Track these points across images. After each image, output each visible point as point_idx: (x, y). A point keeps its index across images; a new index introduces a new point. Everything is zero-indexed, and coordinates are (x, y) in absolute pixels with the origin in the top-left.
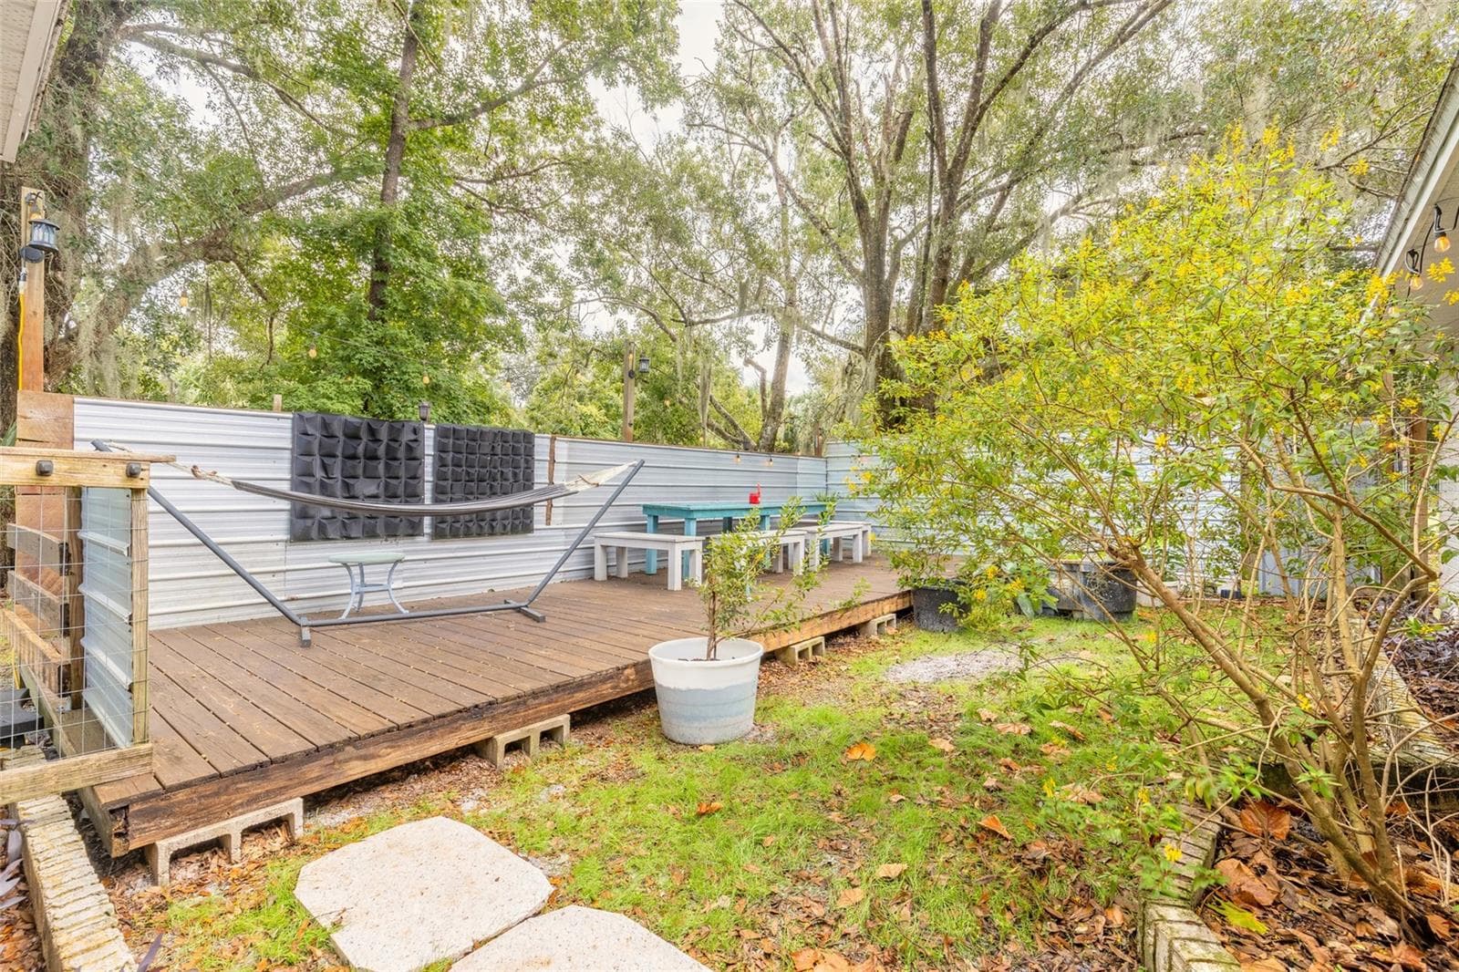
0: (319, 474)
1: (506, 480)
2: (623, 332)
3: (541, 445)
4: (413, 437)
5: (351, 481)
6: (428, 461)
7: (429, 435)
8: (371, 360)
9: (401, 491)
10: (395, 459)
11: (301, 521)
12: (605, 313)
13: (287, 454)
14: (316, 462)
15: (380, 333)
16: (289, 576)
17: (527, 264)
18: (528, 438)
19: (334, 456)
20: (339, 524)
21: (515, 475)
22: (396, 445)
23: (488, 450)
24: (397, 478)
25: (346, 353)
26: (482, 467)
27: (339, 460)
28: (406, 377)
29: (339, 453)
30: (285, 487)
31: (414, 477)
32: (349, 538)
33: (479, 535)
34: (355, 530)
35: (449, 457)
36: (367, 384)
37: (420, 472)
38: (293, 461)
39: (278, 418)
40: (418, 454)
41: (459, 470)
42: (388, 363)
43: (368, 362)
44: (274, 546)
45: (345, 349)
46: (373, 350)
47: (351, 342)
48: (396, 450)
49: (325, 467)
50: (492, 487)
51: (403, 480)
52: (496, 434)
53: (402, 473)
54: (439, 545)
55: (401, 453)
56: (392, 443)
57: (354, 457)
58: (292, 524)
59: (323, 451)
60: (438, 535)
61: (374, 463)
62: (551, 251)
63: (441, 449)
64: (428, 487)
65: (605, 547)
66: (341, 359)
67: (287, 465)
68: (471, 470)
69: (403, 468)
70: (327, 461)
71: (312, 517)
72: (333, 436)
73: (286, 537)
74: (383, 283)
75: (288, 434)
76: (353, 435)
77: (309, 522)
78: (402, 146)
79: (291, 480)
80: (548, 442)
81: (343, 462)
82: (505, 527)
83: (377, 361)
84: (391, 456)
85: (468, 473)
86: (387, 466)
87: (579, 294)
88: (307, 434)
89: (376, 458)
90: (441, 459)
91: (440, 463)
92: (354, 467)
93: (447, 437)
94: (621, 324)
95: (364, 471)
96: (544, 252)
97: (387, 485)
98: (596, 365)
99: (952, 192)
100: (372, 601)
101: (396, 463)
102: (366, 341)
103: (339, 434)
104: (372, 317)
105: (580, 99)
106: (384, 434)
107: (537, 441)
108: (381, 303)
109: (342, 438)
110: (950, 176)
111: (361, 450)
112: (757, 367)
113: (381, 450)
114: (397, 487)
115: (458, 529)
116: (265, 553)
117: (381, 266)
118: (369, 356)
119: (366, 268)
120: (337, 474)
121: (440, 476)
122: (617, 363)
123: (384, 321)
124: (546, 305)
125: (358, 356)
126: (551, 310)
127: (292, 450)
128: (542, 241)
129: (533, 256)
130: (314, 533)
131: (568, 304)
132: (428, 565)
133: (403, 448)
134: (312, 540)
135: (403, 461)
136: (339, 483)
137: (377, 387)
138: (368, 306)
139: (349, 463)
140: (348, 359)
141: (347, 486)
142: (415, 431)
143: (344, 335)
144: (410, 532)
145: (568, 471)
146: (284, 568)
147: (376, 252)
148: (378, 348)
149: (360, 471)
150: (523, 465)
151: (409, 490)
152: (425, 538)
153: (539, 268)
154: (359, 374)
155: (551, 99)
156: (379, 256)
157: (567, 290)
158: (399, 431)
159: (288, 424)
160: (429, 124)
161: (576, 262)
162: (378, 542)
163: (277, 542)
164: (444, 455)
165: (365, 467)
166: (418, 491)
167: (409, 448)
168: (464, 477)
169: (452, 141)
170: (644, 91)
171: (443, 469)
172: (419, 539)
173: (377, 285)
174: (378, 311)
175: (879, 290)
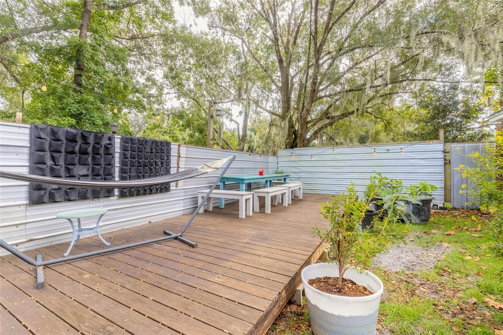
0: (49, 162)
1: (158, 166)
2: (183, 107)
3: (174, 147)
4: (108, 142)
5: (70, 167)
6: (117, 156)
7: (117, 141)
8: (75, 110)
9: (101, 172)
10: (99, 154)
11: (37, 192)
12: (175, 99)
13: (27, 151)
14: (48, 155)
15: (79, 98)
16: (28, 226)
17: (144, 77)
18: (168, 144)
19: (60, 152)
20: (63, 192)
21: (162, 163)
22: (99, 146)
23: (149, 150)
24: (99, 165)
25: (62, 106)
26: (146, 159)
27: (63, 154)
28: (93, 119)
29: (63, 150)
30: (25, 171)
31: (110, 164)
32: (69, 200)
33: (144, 194)
34: (74, 196)
35: (129, 154)
36: (73, 121)
37: (112, 162)
38: (31, 154)
39: (20, 127)
40: (111, 152)
41: (134, 160)
42: (84, 112)
43: (74, 111)
44: (17, 209)
45: (61, 104)
46: (77, 106)
47: (65, 101)
48: (99, 149)
49: (53, 158)
50: (151, 169)
51: (103, 166)
52: (153, 142)
53: (102, 162)
54: (123, 201)
55: (102, 151)
56: (96, 145)
57: (73, 153)
58: (30, 193)
59: (52, 149)
60: (123, 195)
61: (86, 156)
62: (154, 73)
63: (124, 149)
64: (117, 170)
65: (203, 197)
66: (60, 109)
67: (26, 157)
68: (141, 161)
69: (103, 158)
70: (55, 155)
71: (45, 189)
72: (58, 140)
73: (26, 202)
74: (80, 76)
75: (27, 138)
76: (72, 139)
77: (42, 192)
78: (90, 15)
79: (29, 166)
80: (177, 147)
81: (66, 156)
82: (157, 190)
83: (78, 110)
84: (96, 152)
85: (139, 162)
86: (94, 158)
87: (166, 91)
88: (41, 138)
89: (87, 153)
90: (124, 154)
91: (124, 156)
92: (73, 158)
93: (128, 143)
94: (182, 104)
95: (79, 161)
96: (151, 73)
97: (93, 169)
98: (172, 120)
99: (318, 56)
100: (84, 235)
101: (99, 156)
102: (72, 101)
103: (63, 138)
104: (75, 91)
105: (169, 8)
106: (91, 140)
107: (172, 146)
108: (80, 85)
109: (65, 141)
110: (318, 50)
111: (77, 148)
112: (236, 123)
113: (90, 149)
114: (99, 170)
115: (133, 192)
116: (10, 213)
117: (79, 68)
118: (74, 108)
119: (72, 69)
120: (62, 162)
121: (123, 163)
122: (180, 119)
123: (81, 93)
124: (152, 94)
125: (68, 108)
126: (153, 97)
127: (30, 148)
128: (150, 68)
129: (146, 74)
130: (46, 199)
131: (161, 94)
132: (117, 212)
133: (103, 148)
134: (44, 203)
135: (103, 155)
136: (63, 169)
137: (78, 123)
138: (74, 86)
139: (70, 156)
140: (64, 109)
141: (68, 170)
142: (110, 139)
143: (60, 98)
144: (107, 195)
145: (186, 161)
146: (24, 221)
147: (77, 61)
148: (79, 104)
149: (76, 161)
150: (165, 158)
151: (106, 172)
152: (115, 198)
153: (148, 79)
154: (69, 116)
155: (156, 7)
156: (79, 63)
157: (161, 89)
158: (101, 138)
159: (27, 131)
160: (102, 8)
161: (166, 77)
162: (88, 201)
163: (19, 206)
164: (126, 152)
165: (79, 159)
166: (112, 172)
167: (107, 148)
168: (136, 164)
169: (113, 18)
170: (195, 10)
171: (125, 160)
172: (111, 198)
173: (77, 77)
174: (78, 88)
175: (287, 93)
